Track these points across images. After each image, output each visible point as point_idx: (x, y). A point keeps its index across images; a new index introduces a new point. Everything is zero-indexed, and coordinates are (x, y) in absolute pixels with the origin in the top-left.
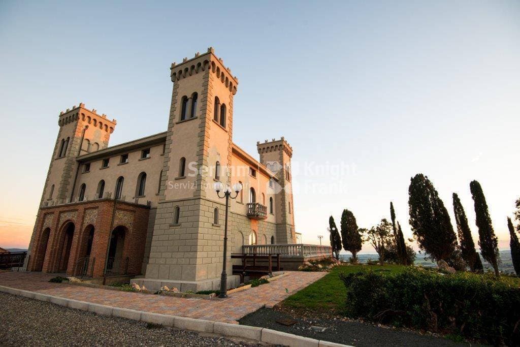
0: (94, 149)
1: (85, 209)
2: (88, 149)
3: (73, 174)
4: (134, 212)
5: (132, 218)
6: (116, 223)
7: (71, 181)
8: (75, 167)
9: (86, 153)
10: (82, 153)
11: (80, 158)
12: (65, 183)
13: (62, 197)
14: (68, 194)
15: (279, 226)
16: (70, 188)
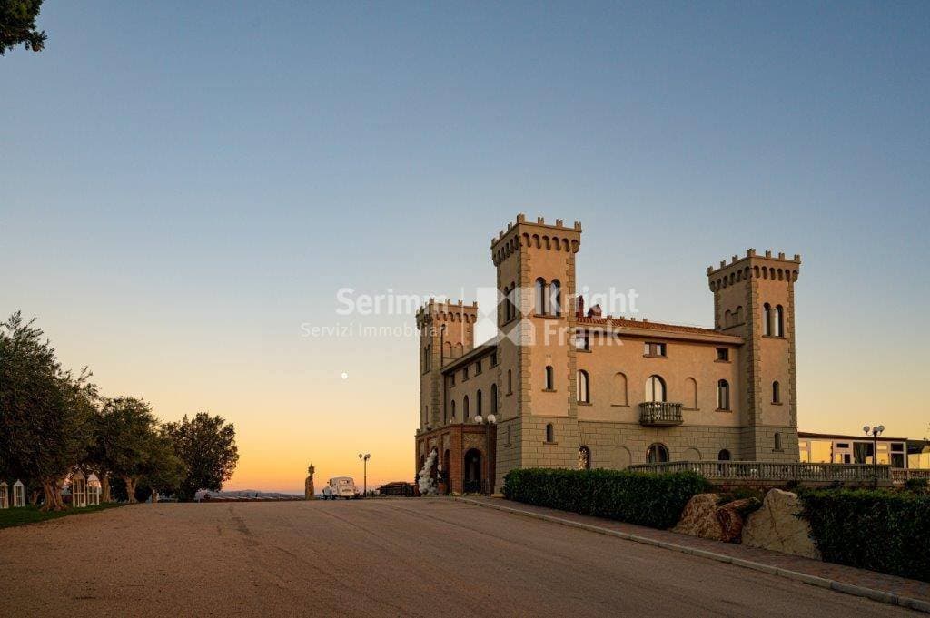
0: (458, 354)
1: (428, 440)
2: (451, 355)
3: (441, 390)
4: (484, 433)
5: (484, 440)
6: (467, 446)
7: (441, 398)
8: (441, 381)
9: (450, 361)
10: (446, 362)
11: (446, 369)
12: (435, 403)
13: (436, 419)
14: (441, 415)
15: (744, 430)
16: (441, 407)
